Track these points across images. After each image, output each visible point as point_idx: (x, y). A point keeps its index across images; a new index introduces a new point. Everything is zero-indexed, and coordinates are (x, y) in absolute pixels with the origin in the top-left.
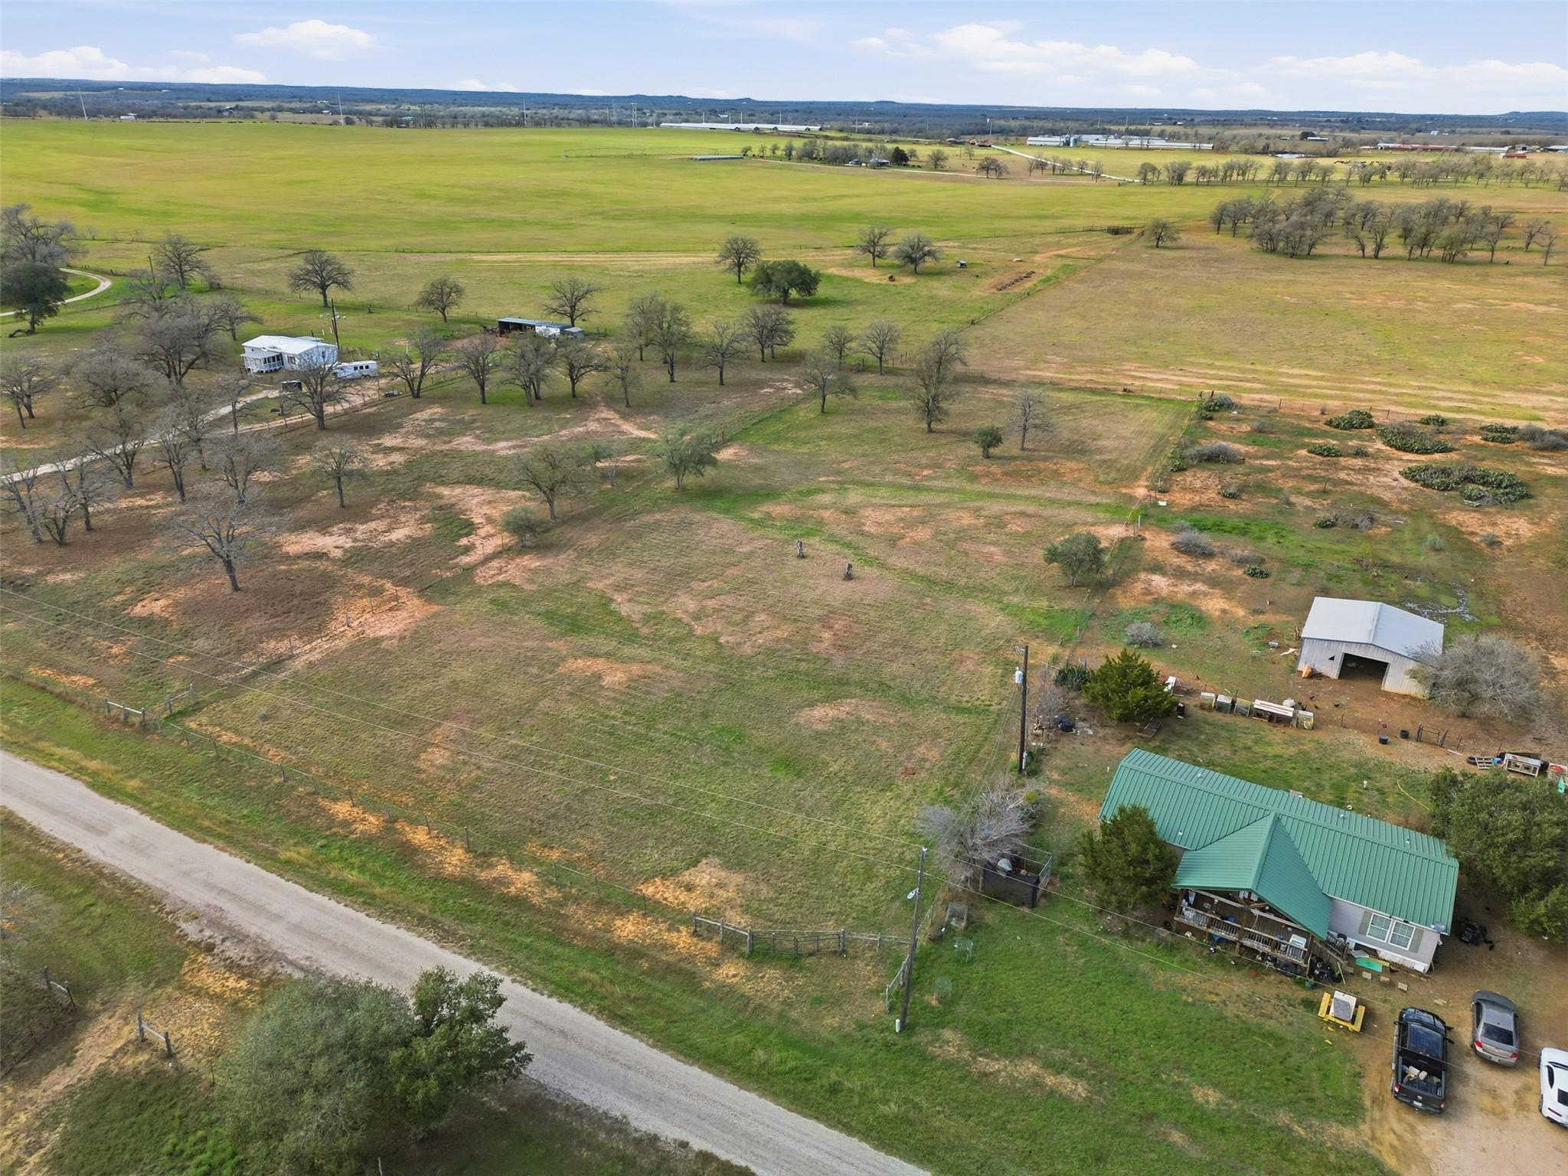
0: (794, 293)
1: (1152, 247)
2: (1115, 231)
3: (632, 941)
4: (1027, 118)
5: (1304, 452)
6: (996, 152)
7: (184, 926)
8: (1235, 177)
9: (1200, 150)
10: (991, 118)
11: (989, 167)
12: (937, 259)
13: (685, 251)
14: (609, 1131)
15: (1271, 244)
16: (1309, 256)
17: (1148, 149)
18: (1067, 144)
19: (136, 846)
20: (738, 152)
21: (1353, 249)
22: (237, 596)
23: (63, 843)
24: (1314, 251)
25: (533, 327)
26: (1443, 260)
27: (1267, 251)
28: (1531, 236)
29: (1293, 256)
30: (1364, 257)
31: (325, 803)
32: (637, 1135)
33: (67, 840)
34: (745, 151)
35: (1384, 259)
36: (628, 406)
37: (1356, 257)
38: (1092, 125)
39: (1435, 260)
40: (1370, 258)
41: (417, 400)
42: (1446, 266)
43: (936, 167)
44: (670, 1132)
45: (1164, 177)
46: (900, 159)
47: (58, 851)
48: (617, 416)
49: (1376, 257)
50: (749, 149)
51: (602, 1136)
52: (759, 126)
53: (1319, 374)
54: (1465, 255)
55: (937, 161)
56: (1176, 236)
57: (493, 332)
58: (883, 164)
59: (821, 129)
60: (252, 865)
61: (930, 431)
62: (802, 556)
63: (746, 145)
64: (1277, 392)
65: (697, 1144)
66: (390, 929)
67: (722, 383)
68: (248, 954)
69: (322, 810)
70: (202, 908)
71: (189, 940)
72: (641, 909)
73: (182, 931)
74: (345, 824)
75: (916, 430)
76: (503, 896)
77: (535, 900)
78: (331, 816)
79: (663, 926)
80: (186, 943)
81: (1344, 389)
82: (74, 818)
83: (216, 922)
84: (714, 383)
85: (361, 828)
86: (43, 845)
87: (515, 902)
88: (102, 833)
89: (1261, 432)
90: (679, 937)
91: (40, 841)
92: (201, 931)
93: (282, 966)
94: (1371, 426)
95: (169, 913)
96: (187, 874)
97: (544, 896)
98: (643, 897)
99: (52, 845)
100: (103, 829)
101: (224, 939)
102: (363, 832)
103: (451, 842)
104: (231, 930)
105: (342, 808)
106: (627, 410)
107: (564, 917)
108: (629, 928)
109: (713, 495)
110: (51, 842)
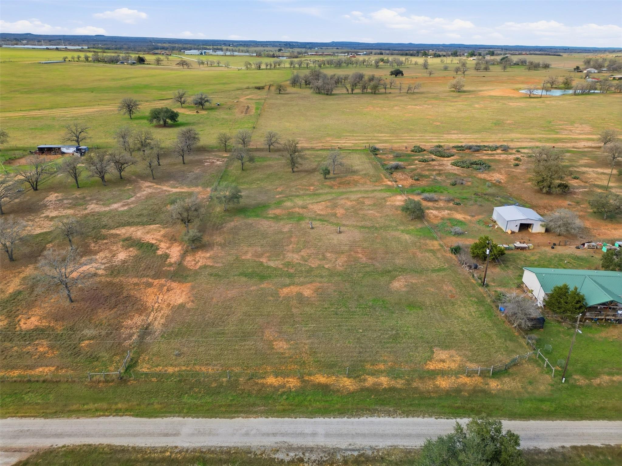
0: (169, 121)
1: (278, 94)
2: (259, 88)
3: (450, 387)
4: (169, 43)
5: (417, 162)
6: (174, 57)
7: (276, 456)
8: (277, 67)
9: (252, 56)
10: (154, 43)
11: (183, 63)
12: (210, 103)
13: (84, 106)
14: (537, 455)
15: (319, 91)
16: (331, 95)
17: (233, 56)
18: (202, 54)
19: (200, 433)
20: (61, 60)
21: (344, 91)
22: (75, 304)
23: (162, 447)
24: (333, 93)
25: (59, 148)
26: (372, 93)
27: (317, 93)
28: (391, 84)
29: (327, 94)
30: (348, 94)
31: (260, 381)
32: (547, 451)
33: (164, 445)
34: (65, 59)
35: (354, 94)
36: (154, 179)
37: (345, 94)
38: (198, 46)
39: (369, 93)
40: (350, 94)
41: (37, 191)
42: (373, 95)
43: (158, 64)
44: (556, 445)
45: (253, 67)
46: (141, 61)
47: (164, 452)
48: (154, 184)
49: (352, 93)
50: (66, 58)
51: (536, 457)
52: (58, 47)
53: (389, 135)
54: (379, 91)
55: (158, 62)
56: (285, 89)
57: (36, 153)
58: (134, 63)
59: (88, 48)
60: (298, 418)
61: (293, 172)
62: (312, 228)
63: (65, 56)
64: (383, 143)
65: (568, 445)
66: (363, 419)
67: (184, 163)
68: (322, 455)
69: (263, 385)
70: (276, 445)
71: (286, 461)
72: (438, 374)
73: (278, 459)
74: (283, 386)
75: (287, 172)
76: (385, 389)
77: (398, 386)
78: (271, 386)
79: (453, 378)
80: (286, 463)
81: (401, 139)
82: (150, 434)
83: (290, 448)
84: (179, 163)
85: (291, 385)
86: (150, 453)
87: (392, 389)
88: (177, 434)
89: (397, 157)
90: (464, 379)
91: (146, 452)
92: (288, 455)
93: (344, 453)
94: (424, 151)
95: (261, 454)
96: (247, 434)
97: (399, 384)
98: (432, 371)
99: (156, 451)
100: (174, 433)
101: (303, 454)
102: (294, 387)
103: (337, 376)
104: (302, 449)
105: (271, 380)
106: (154, 180)
107: (416, 388)
108: (443, 383)
109: (242, 211)
110: (154, 450)
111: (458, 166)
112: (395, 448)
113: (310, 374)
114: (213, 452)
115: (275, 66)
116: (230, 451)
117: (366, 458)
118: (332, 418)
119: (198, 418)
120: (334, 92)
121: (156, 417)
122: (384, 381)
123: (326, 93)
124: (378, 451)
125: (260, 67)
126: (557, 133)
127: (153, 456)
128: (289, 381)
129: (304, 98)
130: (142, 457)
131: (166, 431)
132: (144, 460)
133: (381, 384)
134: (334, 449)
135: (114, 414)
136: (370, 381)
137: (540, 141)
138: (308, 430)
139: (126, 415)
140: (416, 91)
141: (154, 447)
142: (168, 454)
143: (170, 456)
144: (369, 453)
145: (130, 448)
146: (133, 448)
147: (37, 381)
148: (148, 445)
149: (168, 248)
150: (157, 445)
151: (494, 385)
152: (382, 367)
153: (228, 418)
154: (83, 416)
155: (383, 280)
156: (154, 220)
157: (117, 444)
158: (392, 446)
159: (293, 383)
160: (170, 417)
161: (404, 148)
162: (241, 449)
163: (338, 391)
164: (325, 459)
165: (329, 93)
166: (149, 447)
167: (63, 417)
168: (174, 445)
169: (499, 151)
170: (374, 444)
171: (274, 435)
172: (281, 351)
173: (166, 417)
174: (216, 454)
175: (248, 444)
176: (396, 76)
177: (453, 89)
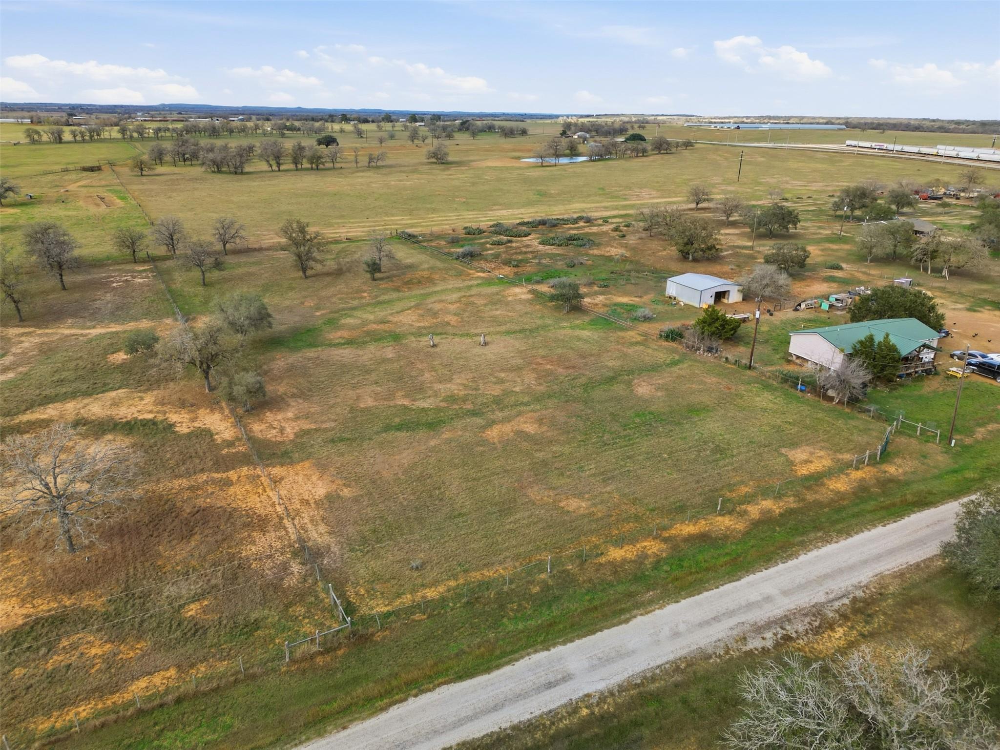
1: (138, 176)
2: (92, 169)
3: (852, 488)
5: (489, 246)
7: (751, 647)
8: (96, 137)
16: (242, 173)
19: (605, 661)
21: (264, 167)
23: (565, 706)
26: (314, 169)
27: (215, 172)
29: (236, 173)
30: (273, 171)
33: (564, 701)
35: (283, 171)
36: (21, 320)
37: (266, 172)
39: (309, 169)
40: (279, 171)
42: (322, 172)
45: (46, 138)
47: (575, 711)
48: (33, 329)
53: (407, 218)
54: (324, 166)
61: (306, 277)
62: (435, 346)
64: (411, 227)
67: (67, 289)
68: (807, 620)
69: (612, 563)
70: (735, 632)
71: (770, 647)
72: (821, 478)
73: (756, 649)
75: (294, 279)
76: (783, 515)
77: (794, 506)
78: (625, 561)
79: (842, 476)
80: (773, 650)
81: (432, 221)
82: (520, 695)
83: (759, 629)
84: (53, 290)
85: (655, 551)
86: (553, 723)
87: (791, 512)
88: (567, 678)
89: (453, 242)
90: (856, 474)
91: (544, 725)
92: (763, 638)
93: (831, 606)
94: (484, 232)
95: (727, 653)
96: (676, 634)
97: (791, 502)
98: (810, 476)
99: (559, 716)
100: (560, 676)
101: (782, 628)
102: (662, 551)
103: (705, 519)
104: (775, 622)
105: (616, 554)
106: (25, 324)
107: (817, 502)
108: (839, 486)
109: (275, 342)
110: (553, 716)
111: (552, 245)
112: (881, 576)
113: (665, 528)
114: (653, 679)
115: (91, 137)
116: (678, 667)
117: (863, 602)
118: (764, 571)
119: (573, 641)
120: (247, 169)
121: (498, 667)
122: (770, 505)
123: (232, 170)
124: (867, 587)
125: (60, 139)
126: (625, 199)
127: (561, 725)
128: (646, 546)
129: (194, 179)
130: (544, 736)
131: (543, 680)
132: (554, 738)
133: (771, 510)
134: (813, 606)
135: (414, 692)
136: (754, 511)
137: (617, 209)
138: (754, 596)
139: (439, 685)
140: (380, 163)
141: (550, 712)
142: (585, 712)
143: (593, 713)
144: (859, 594)
145: (509, 731)
146: (514, 728)
147: (161, 706)
148: (537, 713)
149: (193, 420)
150: (552, 706)
151: (892, 470)
152: (746, 489)
153: (620, 623)
154: (351, 721)
155: (618, 389)
156: (105, 385)
157: (478, 735)
158: (876, 576)
159: (652, 547)
160: (522, 657)
161: (451, 232)
162: (691, 658)
163: (727, 536)
164: (817, 624)
165: (238, 171)
166: (541, 716)
167: (308, 739)
168: (581, 694)
169: (582, 224)
170: (855, 581)
171: (716, 619)
173: (517, 660)
174: (661, 679)
175: (694, 647)
176: (327, 146)
177: (434, 160)
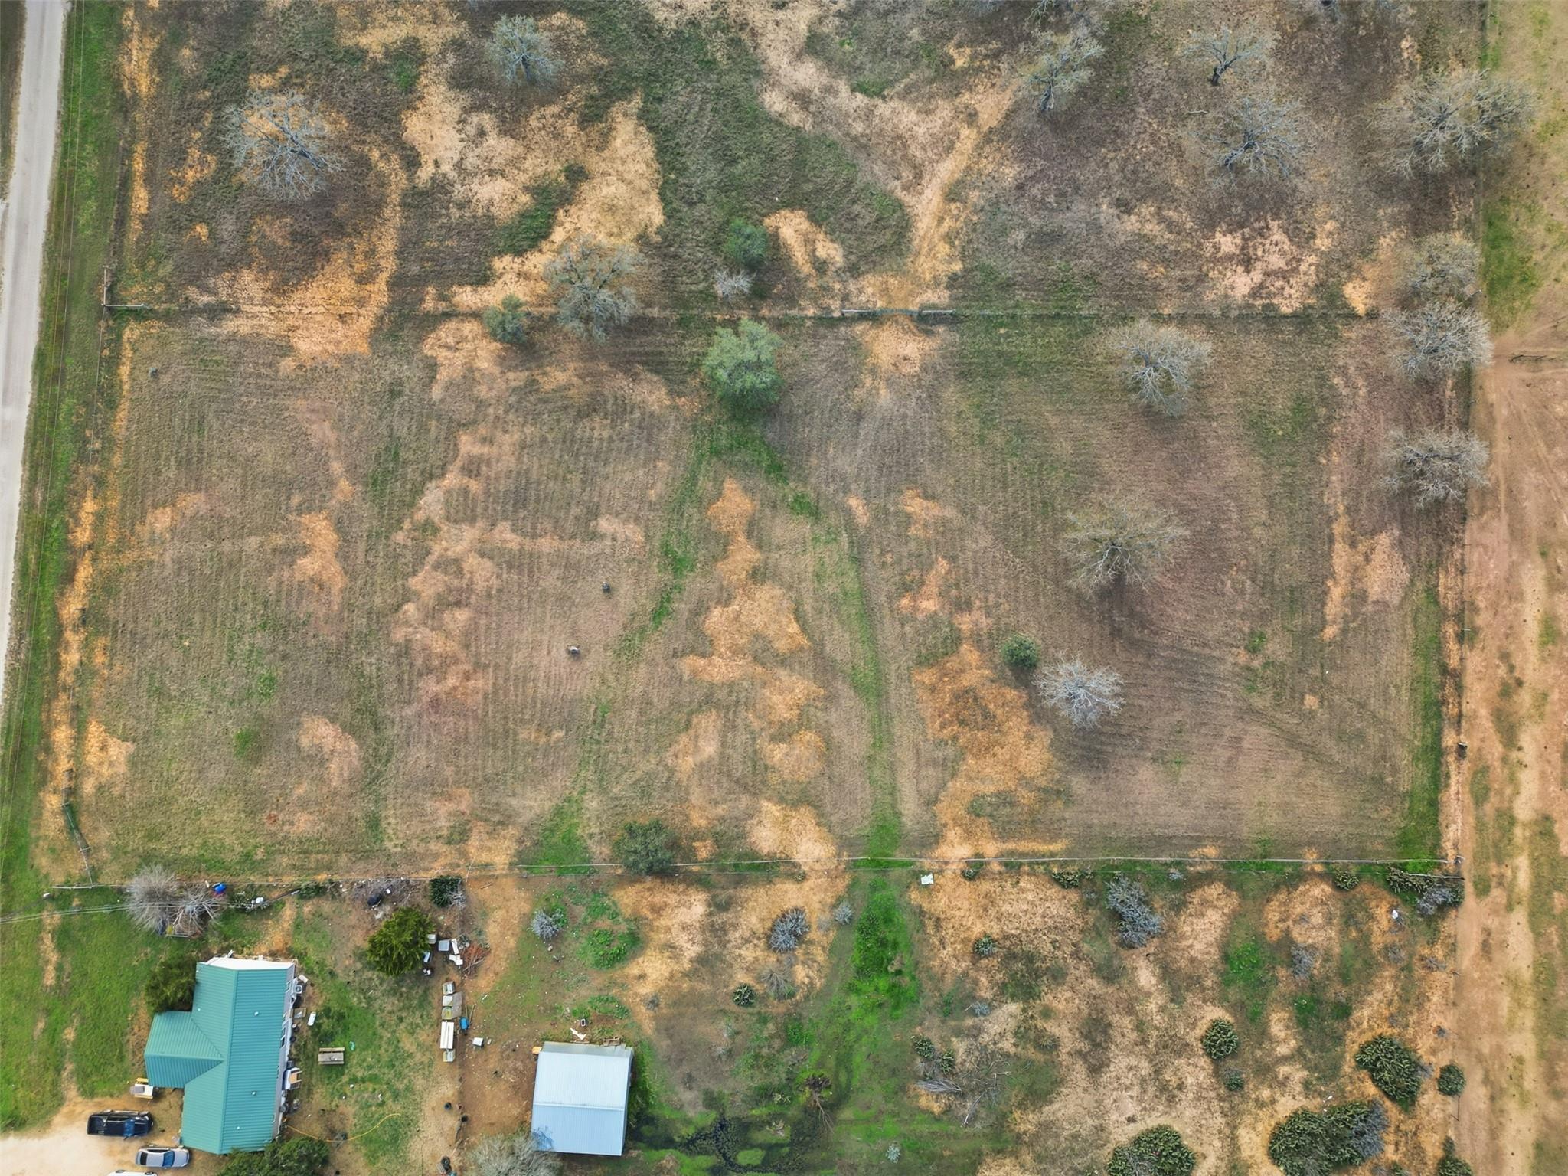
31: (90, 493)
69: (83, 497)
72: (78, 732)
74: (77, 522)
76: (57, 655)
77: (62, 675)
78: (80, 507)
79: (69, 752)
85: (78, 534)
87: (57, 665)
90: (64, 764)
97: (66, 676)
98: (86, 728)
102: (75, 538)
103: (85, 596)
105: (90, 506)
107: (56, 696)
108: (62, 735)
113: (94, 560)
122: (72, 658)
128: (85, 532)
133: (67, 650)
136: (73, 639)
151: (53, 801)
152: (99, 659)
159: (82, 536)
163: (62, 594)
172: (150, 518)
